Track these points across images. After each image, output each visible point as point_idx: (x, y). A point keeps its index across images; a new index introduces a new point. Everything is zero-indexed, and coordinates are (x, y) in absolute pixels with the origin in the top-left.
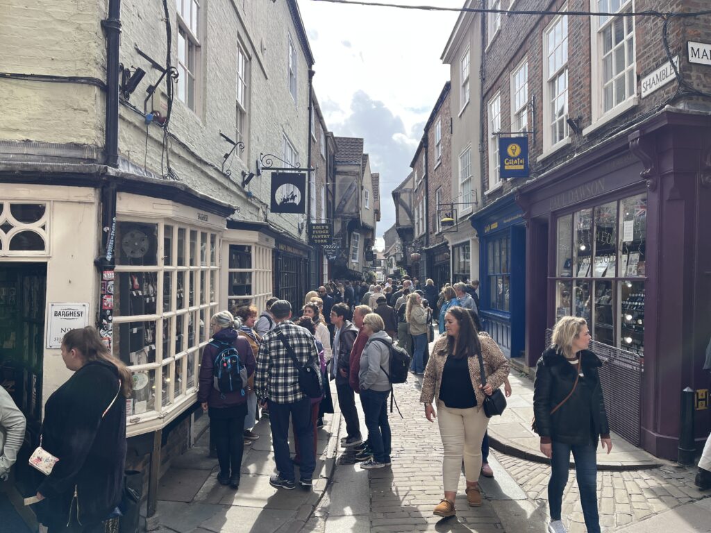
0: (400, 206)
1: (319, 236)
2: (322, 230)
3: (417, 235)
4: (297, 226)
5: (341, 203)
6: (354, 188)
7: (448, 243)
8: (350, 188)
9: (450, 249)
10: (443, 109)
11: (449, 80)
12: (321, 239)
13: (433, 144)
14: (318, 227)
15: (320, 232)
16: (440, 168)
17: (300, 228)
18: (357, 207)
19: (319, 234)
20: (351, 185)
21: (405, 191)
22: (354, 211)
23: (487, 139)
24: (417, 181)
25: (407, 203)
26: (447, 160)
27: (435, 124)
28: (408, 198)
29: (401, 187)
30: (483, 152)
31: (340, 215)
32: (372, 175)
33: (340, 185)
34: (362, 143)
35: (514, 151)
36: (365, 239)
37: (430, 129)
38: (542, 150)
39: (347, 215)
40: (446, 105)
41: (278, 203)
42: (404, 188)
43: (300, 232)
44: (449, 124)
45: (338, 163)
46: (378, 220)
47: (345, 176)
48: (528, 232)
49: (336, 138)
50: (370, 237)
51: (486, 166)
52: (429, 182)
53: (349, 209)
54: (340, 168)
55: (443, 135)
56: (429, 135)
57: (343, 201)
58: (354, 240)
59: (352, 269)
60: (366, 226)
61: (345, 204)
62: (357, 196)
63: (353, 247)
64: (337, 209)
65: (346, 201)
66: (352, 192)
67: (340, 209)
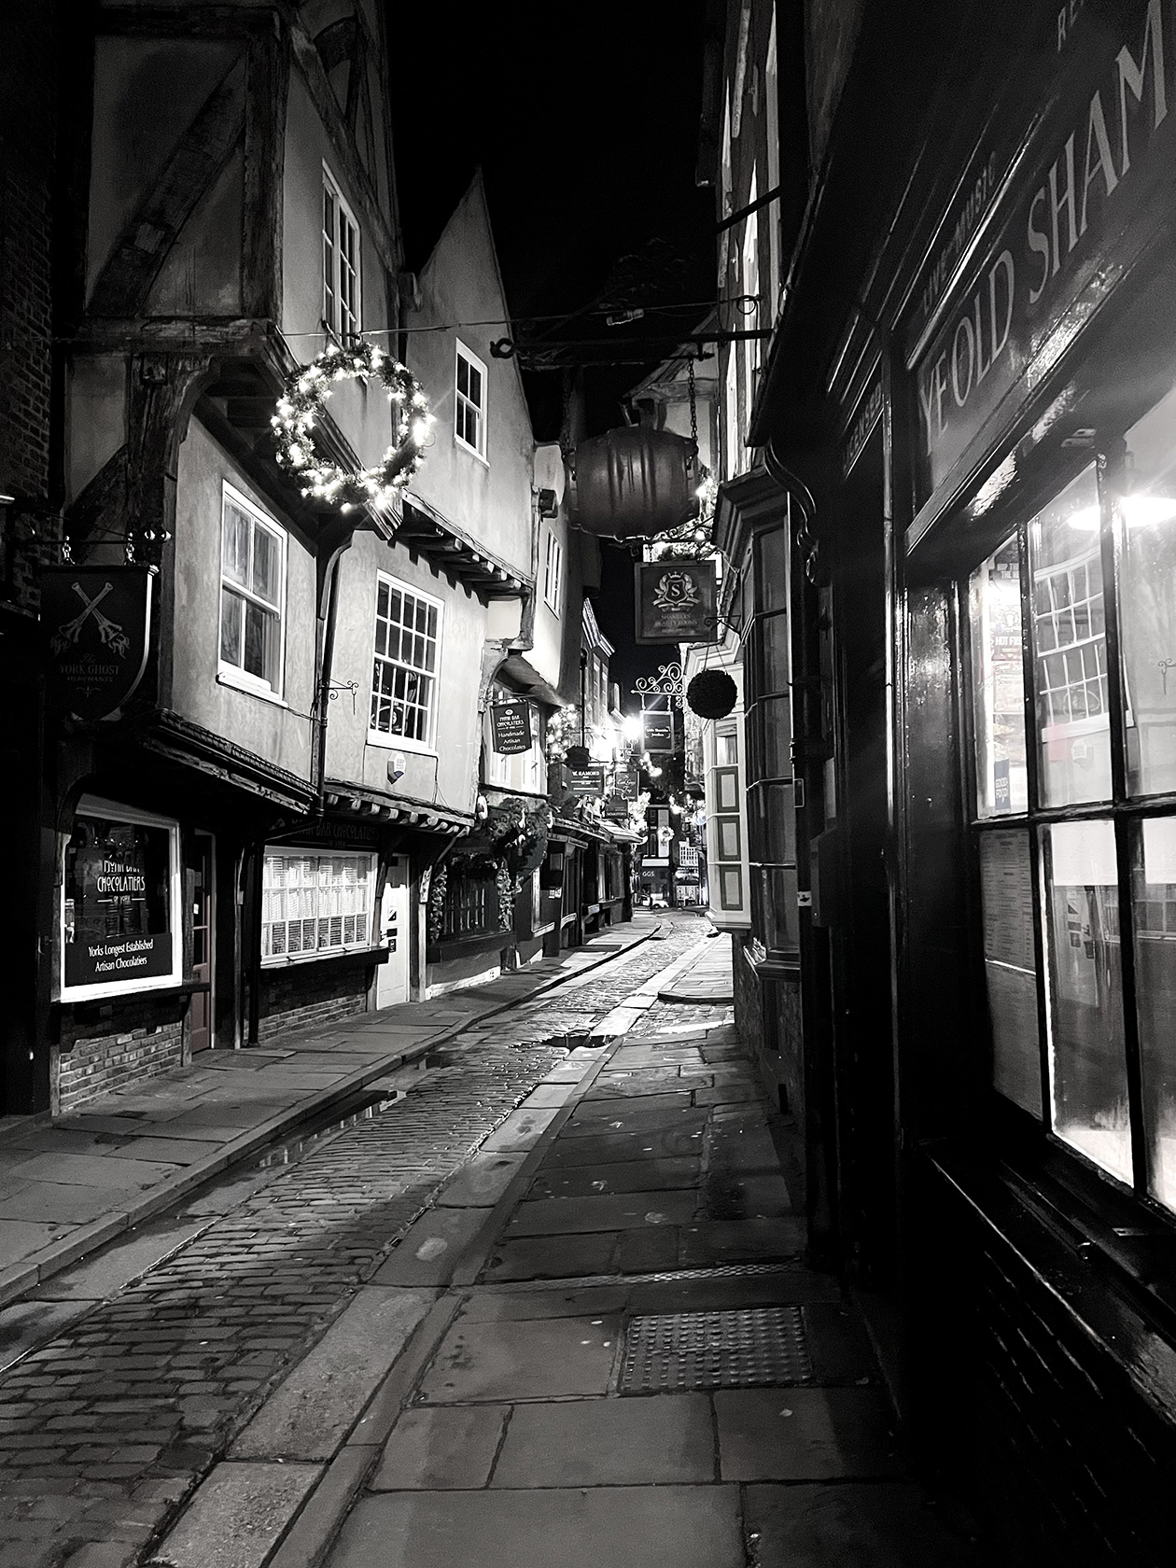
5: (128, 238)
6: (230, 127)
8: (200, 126)
20: (206, 108)
22: (227, 298)
31: (121, 329)
36: (488, 643)
39: (171, 331)
53: (189, 288)
57: (145, 229)
58: (389, 622)
59: (380, 784)
60: (467, 551)
61: (157, 254)
62: (252, 192)
63: (386, 658)
64: (100, 286)
65: (168, 227)
66: (218, 157)
67: (119, 289)
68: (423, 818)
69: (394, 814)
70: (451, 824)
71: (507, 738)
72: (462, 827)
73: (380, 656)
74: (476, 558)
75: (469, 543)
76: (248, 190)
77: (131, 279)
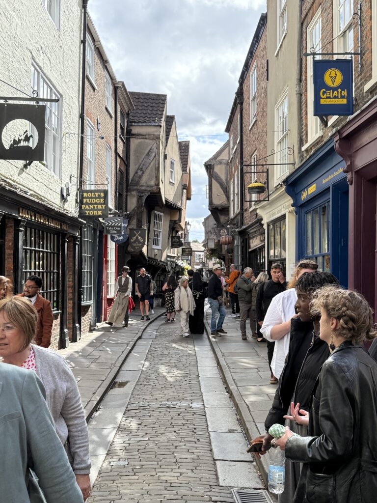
0: (214, 182)
1: (91, 207)
2: (96, 198)
3: (232, 215)
4: (59, 191)
5: (136, 173)
6: (153, 155)
7: (262, 219)
8: (148, 154)
9: (265, 227)
10: (258, 53)
11: (265, 12)
12: (94, 210)
13: (249, 98)
14: (90, 195)
15: (94, 201)
16: (255, 126)
17: (65, 194)
18: (157, 178)
19: (92, 204)
20: (149, 151)
21: (220, 163)
22: (152, 183)
23: (306, 77)
24: (233, 149)
25: (223, 177)
26: (263, 115)
27: (251, 74)
28: (224, 171)
29: (215, 157)
30: (301, 95)
32: (180, 143)
33: (136, 151)
34: (165, 100)
35: (333, 79)
36: (171, 221)
37: (246, 81)
38: (371, 75)
39: (144, 188)
40: (262, 44)
41: (7, 147)
42: (219, 158)
43: (63, 198)
44: (266, 69)
45: (133, 124)
46: (188, 198)
47: (143, 140)
48: (352, 189)
49: (132, 93)
50: (177, 218)
51: (304, 113)
52: (244, 147)
53: (146, 181)
54: (135, 130)
55: (258, 84)
56: (245, 88)
57: (139, 171)
58: (156, 221)
59: (153, 256)
61: (141, 175)
63: (155, 229)
64: (132, 180)
65: (143, 171)
66: (151, 160)
67: (135, 181)
70: (162, 265)
74: (172, 206)
75: (171, 202)
76: (156, 165)
77: (137, 179)
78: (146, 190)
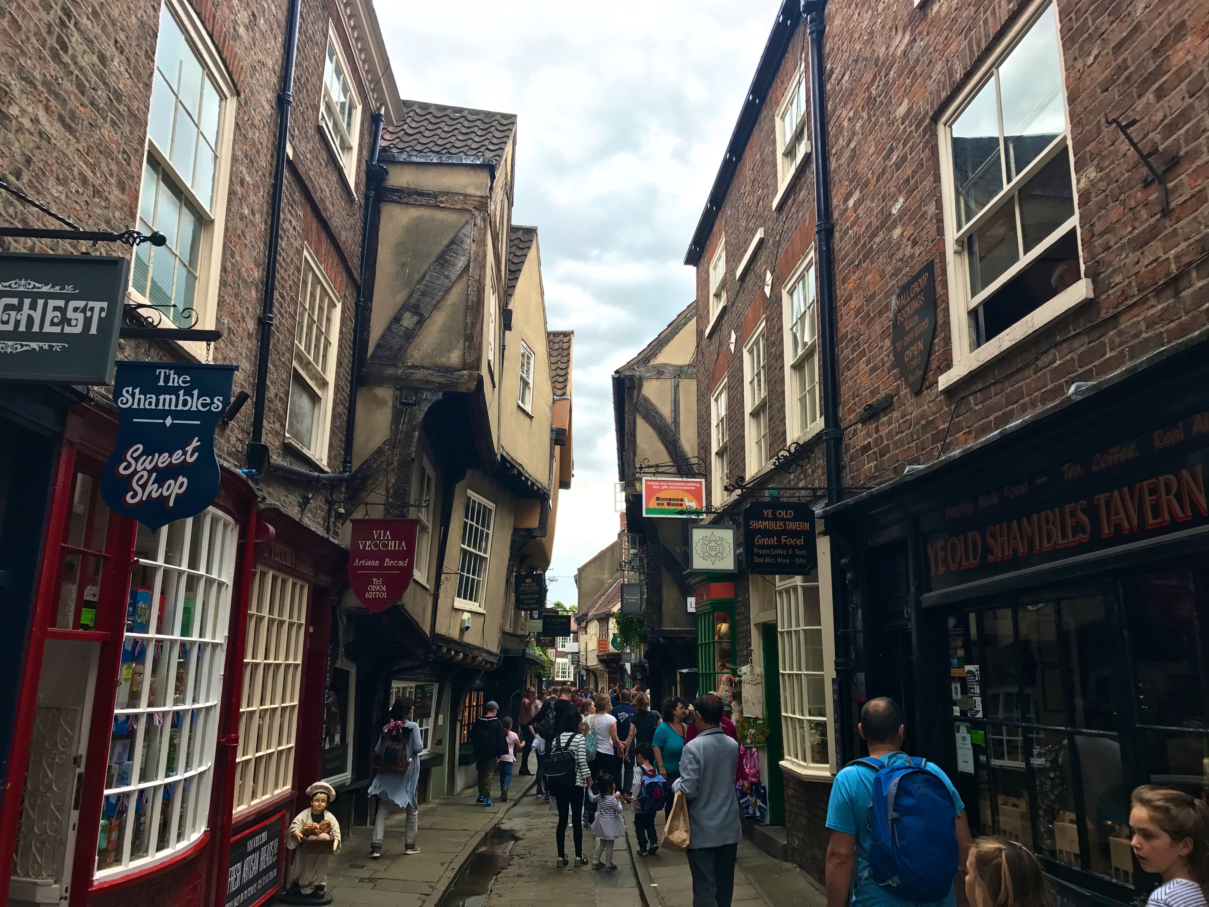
0: (641, 424)
5: (397, 319)
6: (461, 263)
8: (442, 259)
18: (474, 341)
20: (448, 250)
21: (660, 372)
22: (455, 357)
25: (666, 410)
28: (668, 398)
31: (390, 371)
32: (548, 335)
33: (401, 248)
36: (516, 531)
39: (420, 374)
47: (425, 211)
49: (407, 104)
50: (535, 523)
53: (432, 348)
54: (400, 177)
57: (407, 315)
58: (469, 522)
59: (455, 634)
60: (520, 474)
61: (414, 329)
62: (473, 298)
63: (465, 547)
64: (378, 346)
65: (421, 315)
66: (453, 278)
67: (391, 348)
68: (474, 658)
69: (461, 655)
70: (487, 662)
71: (526, 599)
72: (492, 663)
73: (463, 546)
74: (523, 478)
75: (521, 469)
76: (470, 298)
77: (395, 343)
78: (428, 382)
